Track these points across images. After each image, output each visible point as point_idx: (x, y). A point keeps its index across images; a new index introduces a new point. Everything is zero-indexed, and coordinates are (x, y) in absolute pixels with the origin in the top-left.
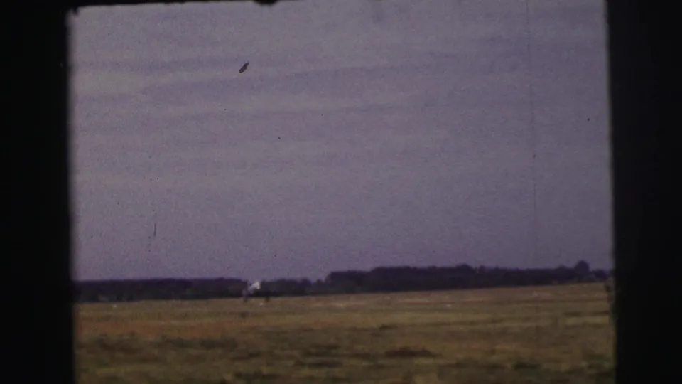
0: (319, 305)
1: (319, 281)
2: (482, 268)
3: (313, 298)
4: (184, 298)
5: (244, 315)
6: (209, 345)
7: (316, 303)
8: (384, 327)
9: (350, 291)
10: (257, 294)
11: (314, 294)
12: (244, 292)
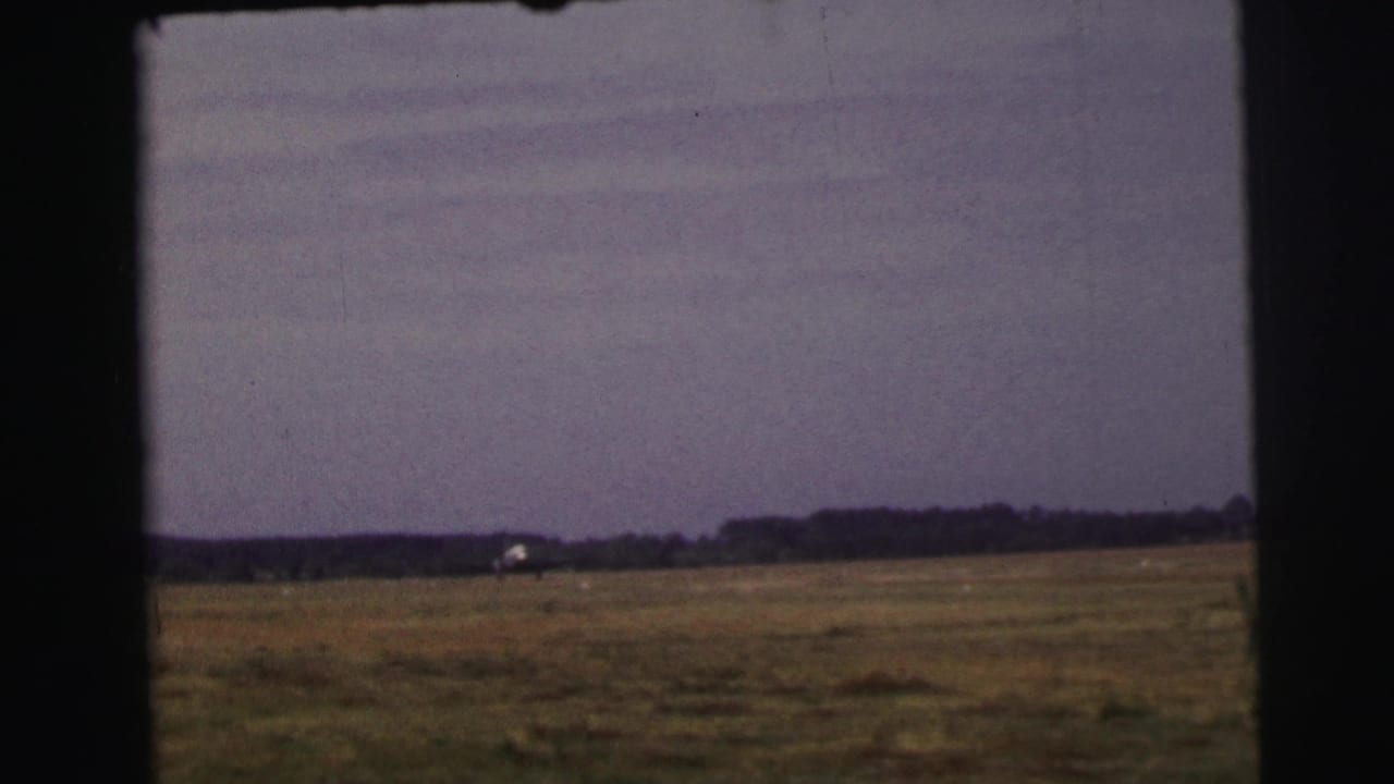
0: (701, 588)
1: (703, 539)
2: (1036, 511)
3: (689, 574)
4: (429, 573)
5: (549, 608)
6: (478, 669)
7: (696, 583)
8: (835, 632)
9: (766, 558)
10: (520, 567)
11: (694, 564)
12: (496, 564)
